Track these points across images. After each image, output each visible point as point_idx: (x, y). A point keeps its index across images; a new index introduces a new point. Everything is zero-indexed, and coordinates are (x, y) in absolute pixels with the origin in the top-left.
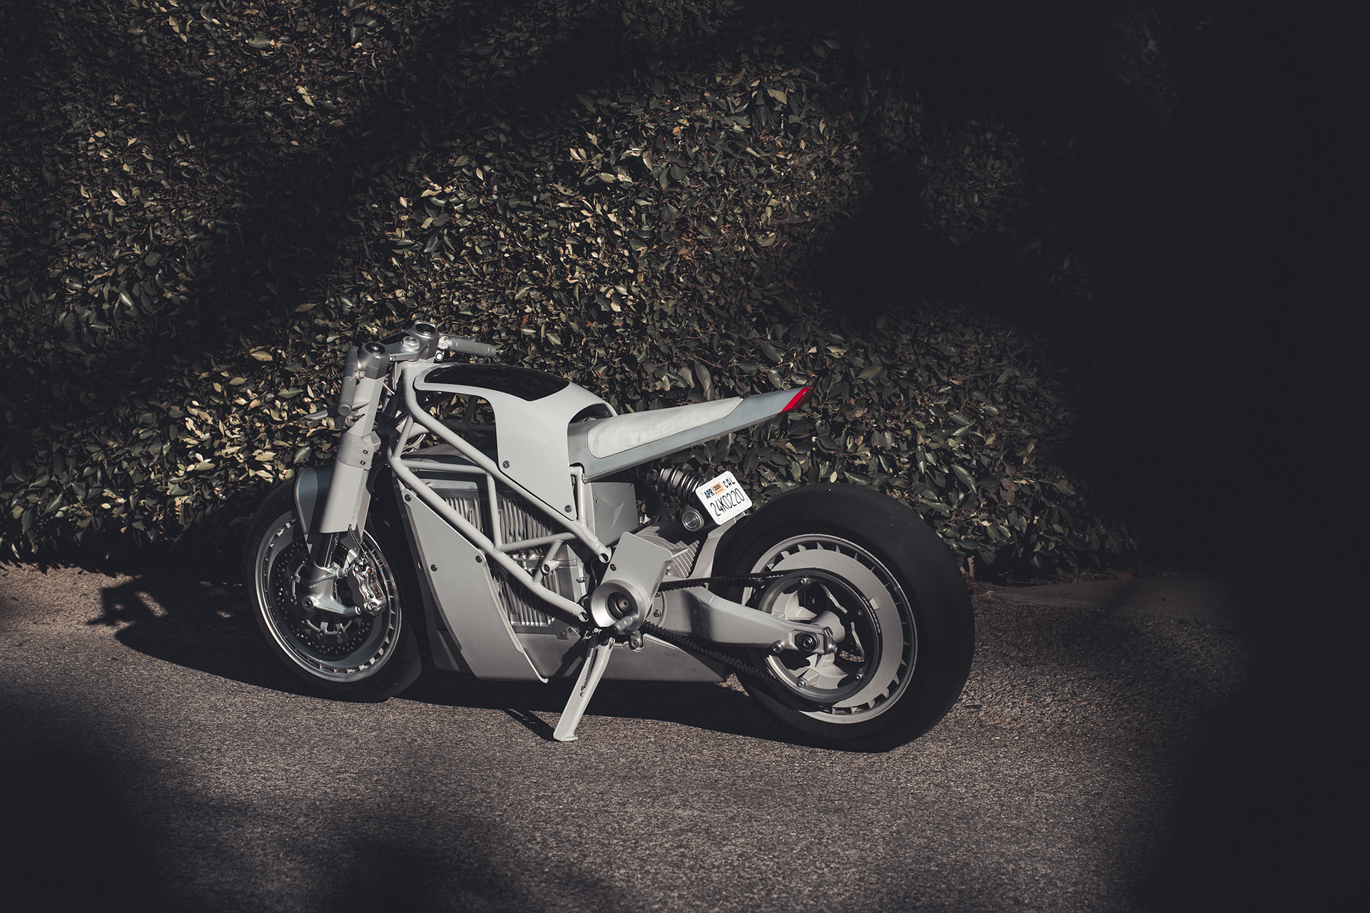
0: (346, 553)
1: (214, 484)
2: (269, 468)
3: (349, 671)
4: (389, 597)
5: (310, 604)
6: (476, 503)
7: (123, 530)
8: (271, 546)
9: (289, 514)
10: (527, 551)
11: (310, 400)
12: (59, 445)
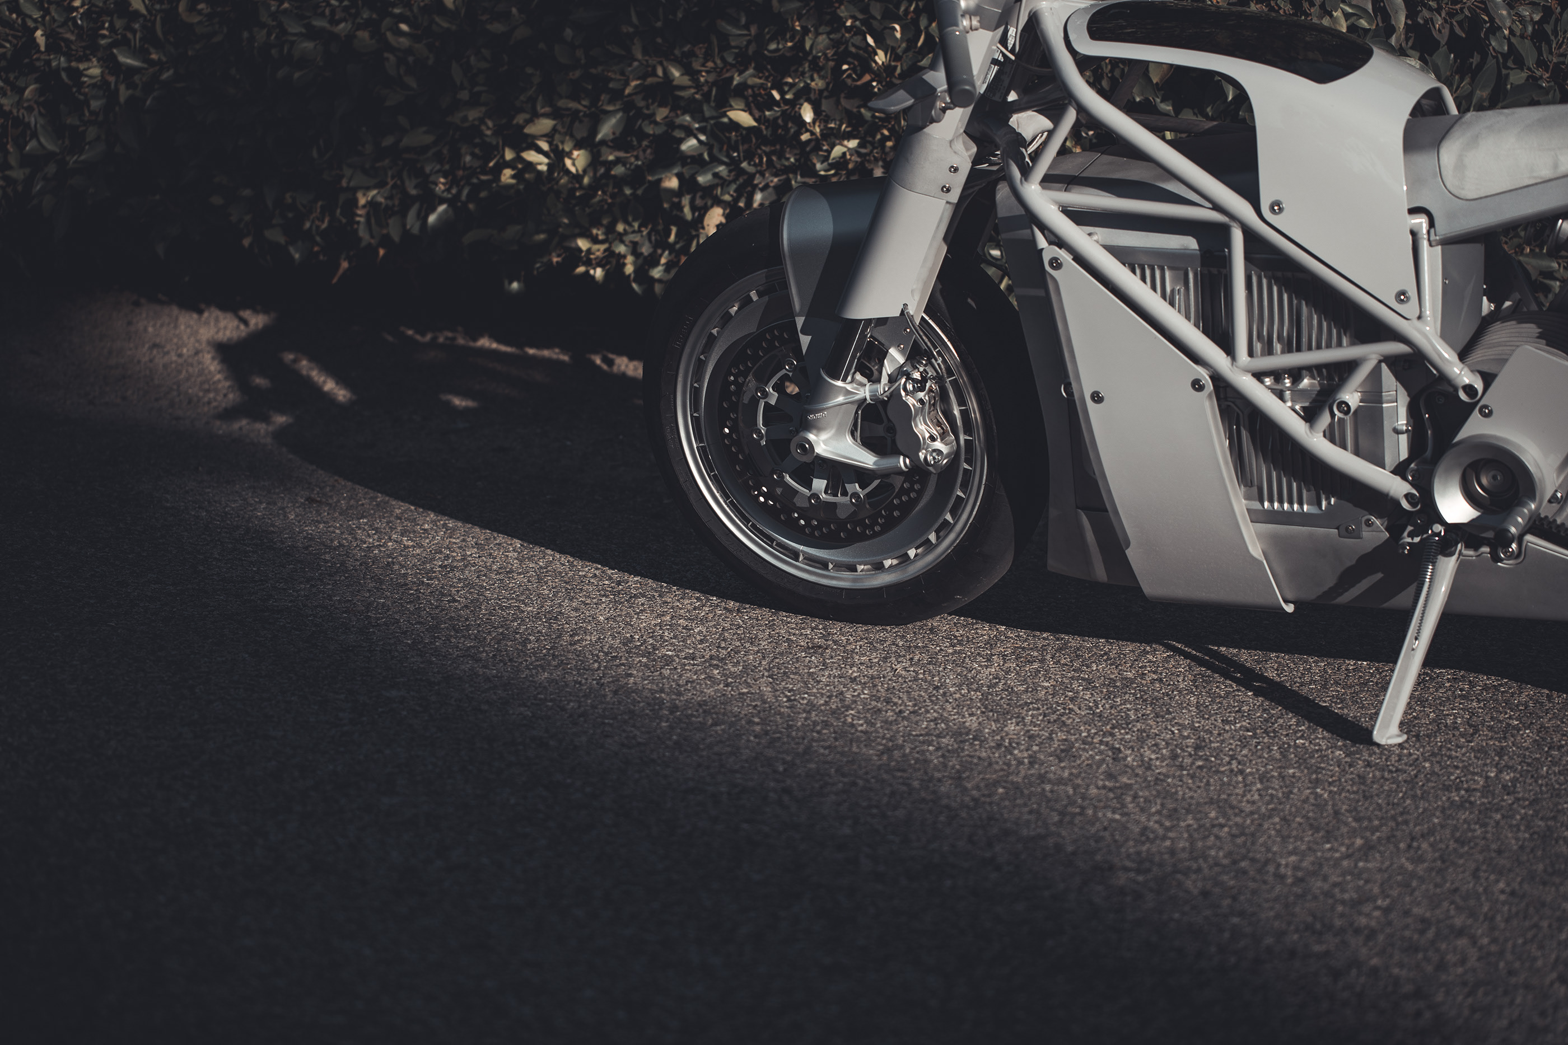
0: (883, 354)
1: (428, 169)
2: (545, 146)
3: (860, 568)
4: (962, 438)
5: (808, 448)
6: (1191, 276)
7: (246, 242)
8: (715, 331)
9: (760, 276)
10: (1296, 374)
11: (631, 30)
12: (130, 92)
